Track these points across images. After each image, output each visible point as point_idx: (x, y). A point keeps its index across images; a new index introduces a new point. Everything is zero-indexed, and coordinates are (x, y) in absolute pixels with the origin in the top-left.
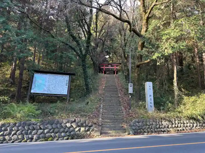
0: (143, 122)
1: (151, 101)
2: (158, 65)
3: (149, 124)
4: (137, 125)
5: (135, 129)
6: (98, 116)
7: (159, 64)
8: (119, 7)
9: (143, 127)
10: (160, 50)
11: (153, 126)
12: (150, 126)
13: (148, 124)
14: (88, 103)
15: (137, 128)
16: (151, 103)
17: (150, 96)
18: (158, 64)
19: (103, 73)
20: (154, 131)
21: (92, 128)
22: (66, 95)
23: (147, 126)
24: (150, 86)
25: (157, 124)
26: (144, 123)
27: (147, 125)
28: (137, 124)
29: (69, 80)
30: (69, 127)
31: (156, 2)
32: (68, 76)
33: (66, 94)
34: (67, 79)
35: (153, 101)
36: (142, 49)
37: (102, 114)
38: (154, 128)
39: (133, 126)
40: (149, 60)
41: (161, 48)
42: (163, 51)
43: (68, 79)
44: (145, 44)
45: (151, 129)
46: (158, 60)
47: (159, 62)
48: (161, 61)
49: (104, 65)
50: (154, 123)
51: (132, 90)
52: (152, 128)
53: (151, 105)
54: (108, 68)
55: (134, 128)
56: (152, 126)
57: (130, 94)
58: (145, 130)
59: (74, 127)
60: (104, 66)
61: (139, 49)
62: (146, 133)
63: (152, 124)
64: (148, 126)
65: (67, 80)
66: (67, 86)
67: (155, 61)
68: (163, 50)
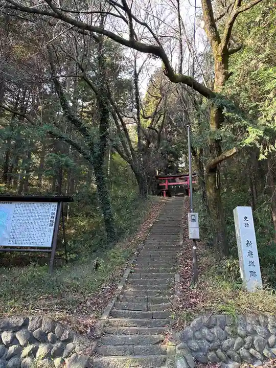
0: (223, 326)
1: (251, 259)
2: (263, 160)
3: (243, 333)
4: (204, 337)
5: (200, 349)
6: (106, 303)
7: (265, 158)
8: (123, 13)
9: (226, 343)
10: (261, 120)
11: (256, 338)
12: (248, 339)
13: (240, 330)
14: (97, 266)
15: (206, 345)
16: (252, 264)
17: (248, 243)
18: (262, 157)
19: (165, 195)
20: (259, 356)
21: (70, 346)
22: (49, 248)
23: (235, 338)
24: (245, 218)
25: (268, 330)
26: (227, 328)
27: (235, 335)
28: (205, 331)
29: (57, 214)
30: (7, 342)
31: (239, 5)
32: (56, 204)
33: (50, 246)
34: (53, 212)
35: (256, 259)
36: (219, 127)
37: (118, 298)
38: (259, 345)
39: (195, 338)
40: (234, 150)
41: (264, 114)
42: (268, 121)
43: (56, 212)
44: (224, 111)
45: (248, 349)
46: (261, 149)
47: (264, 154)
48: (268, 149)
49: (167, 178)
50: (258, 329)
51: (197, 230)
52: (253, 347)
53: (252, 268)
54: (174, 185)
55: (194, 345)
56: (253, 340)
57: (194, 240)
58: (229, 352)
59: (22, 343)
60: (167, 181)
61: (213, 127)
62: (234, 360)
63: (254, 332)
64: (239, 340)
65: (52, 214)
66: (53, 227)
67: (252, 151)
68: (269, 118)
